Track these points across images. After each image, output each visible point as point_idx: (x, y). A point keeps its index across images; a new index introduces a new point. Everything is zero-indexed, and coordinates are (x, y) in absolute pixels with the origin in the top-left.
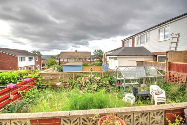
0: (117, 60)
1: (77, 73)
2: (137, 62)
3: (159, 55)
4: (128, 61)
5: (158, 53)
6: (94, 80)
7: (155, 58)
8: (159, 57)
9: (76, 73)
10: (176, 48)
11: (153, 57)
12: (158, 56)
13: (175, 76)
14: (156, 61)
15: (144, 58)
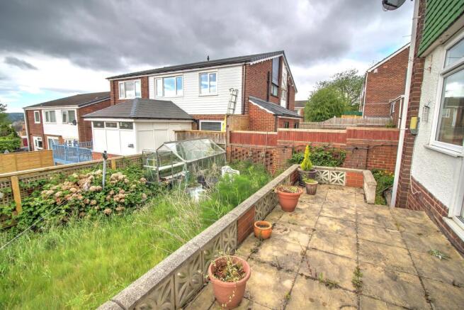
0: (132, 128)
1: (28, 176)
2: (176, 132)
3: (202, 119)
4: (155, 130)
5: (201, 115)
6: (114, 182)
7: (196, 125)
8: (202, 123)
9: (22, 177)
10: (234, 110)
11: (192, 123)
12: (201, 121)
13: (239, 150)
14: (198, 129)
15: (180, 125)
